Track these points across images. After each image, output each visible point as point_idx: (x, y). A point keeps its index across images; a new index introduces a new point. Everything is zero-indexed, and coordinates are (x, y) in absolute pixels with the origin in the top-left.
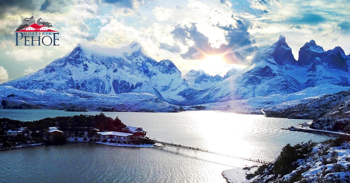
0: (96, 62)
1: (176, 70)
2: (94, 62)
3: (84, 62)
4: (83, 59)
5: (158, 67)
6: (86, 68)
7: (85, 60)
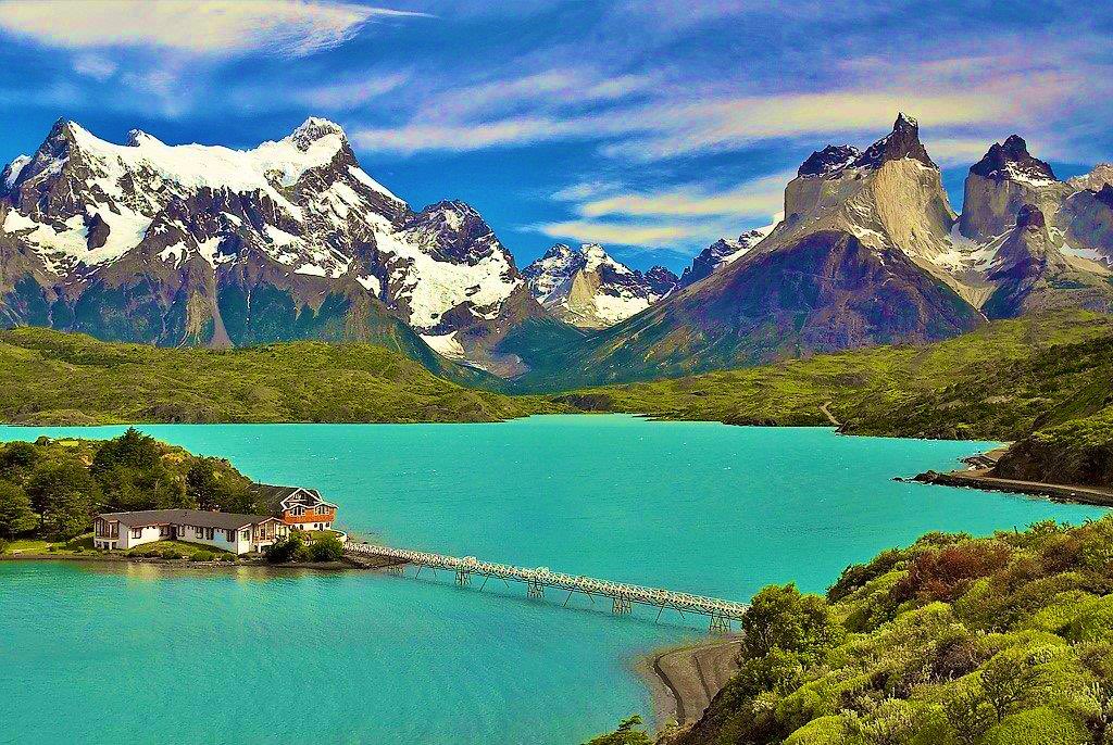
0: (146, 210)
1: (492, 247)
2: (134, 208)
3: (89, 207)
4: (86, 193)
5: (416, 236)
6: (97, 232)
7: (92, 197)
